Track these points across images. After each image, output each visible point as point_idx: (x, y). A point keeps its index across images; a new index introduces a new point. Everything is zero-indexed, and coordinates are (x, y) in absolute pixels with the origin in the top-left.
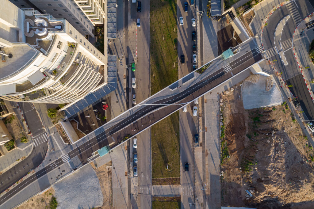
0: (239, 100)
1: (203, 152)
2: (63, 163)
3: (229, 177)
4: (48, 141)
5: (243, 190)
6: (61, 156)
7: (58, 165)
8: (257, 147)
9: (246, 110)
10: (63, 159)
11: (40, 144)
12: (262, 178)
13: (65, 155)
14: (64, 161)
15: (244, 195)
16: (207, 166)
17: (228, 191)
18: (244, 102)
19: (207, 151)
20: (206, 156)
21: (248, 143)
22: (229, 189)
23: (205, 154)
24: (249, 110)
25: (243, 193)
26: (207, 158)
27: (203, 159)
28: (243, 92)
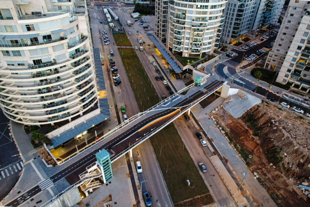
0: (227, 114)
1: (221, 160)
2: (41, 190)
3: (267, 177)
4: (21, 170)
5: (295, 188)
6: (39, 183)
7: (31, 196)
8: (269, 138)
9: (238, 119)
10: (41, 186)
11: (8, 175)
12: (299, 161)
13: (45, 180)
14: (42, 189)
15: (302, 194)
16: (234, 172)
17: (279, 194)
18: (231, 114)
19: (224, 157)
20: (227, 163)
21: (259, 140)
22: (278, 191)
23: (224, 161)
24: (240, 118)
25: (298, 192)
26: (228, 164)
27: (225, 166)
28: (227, 109)
